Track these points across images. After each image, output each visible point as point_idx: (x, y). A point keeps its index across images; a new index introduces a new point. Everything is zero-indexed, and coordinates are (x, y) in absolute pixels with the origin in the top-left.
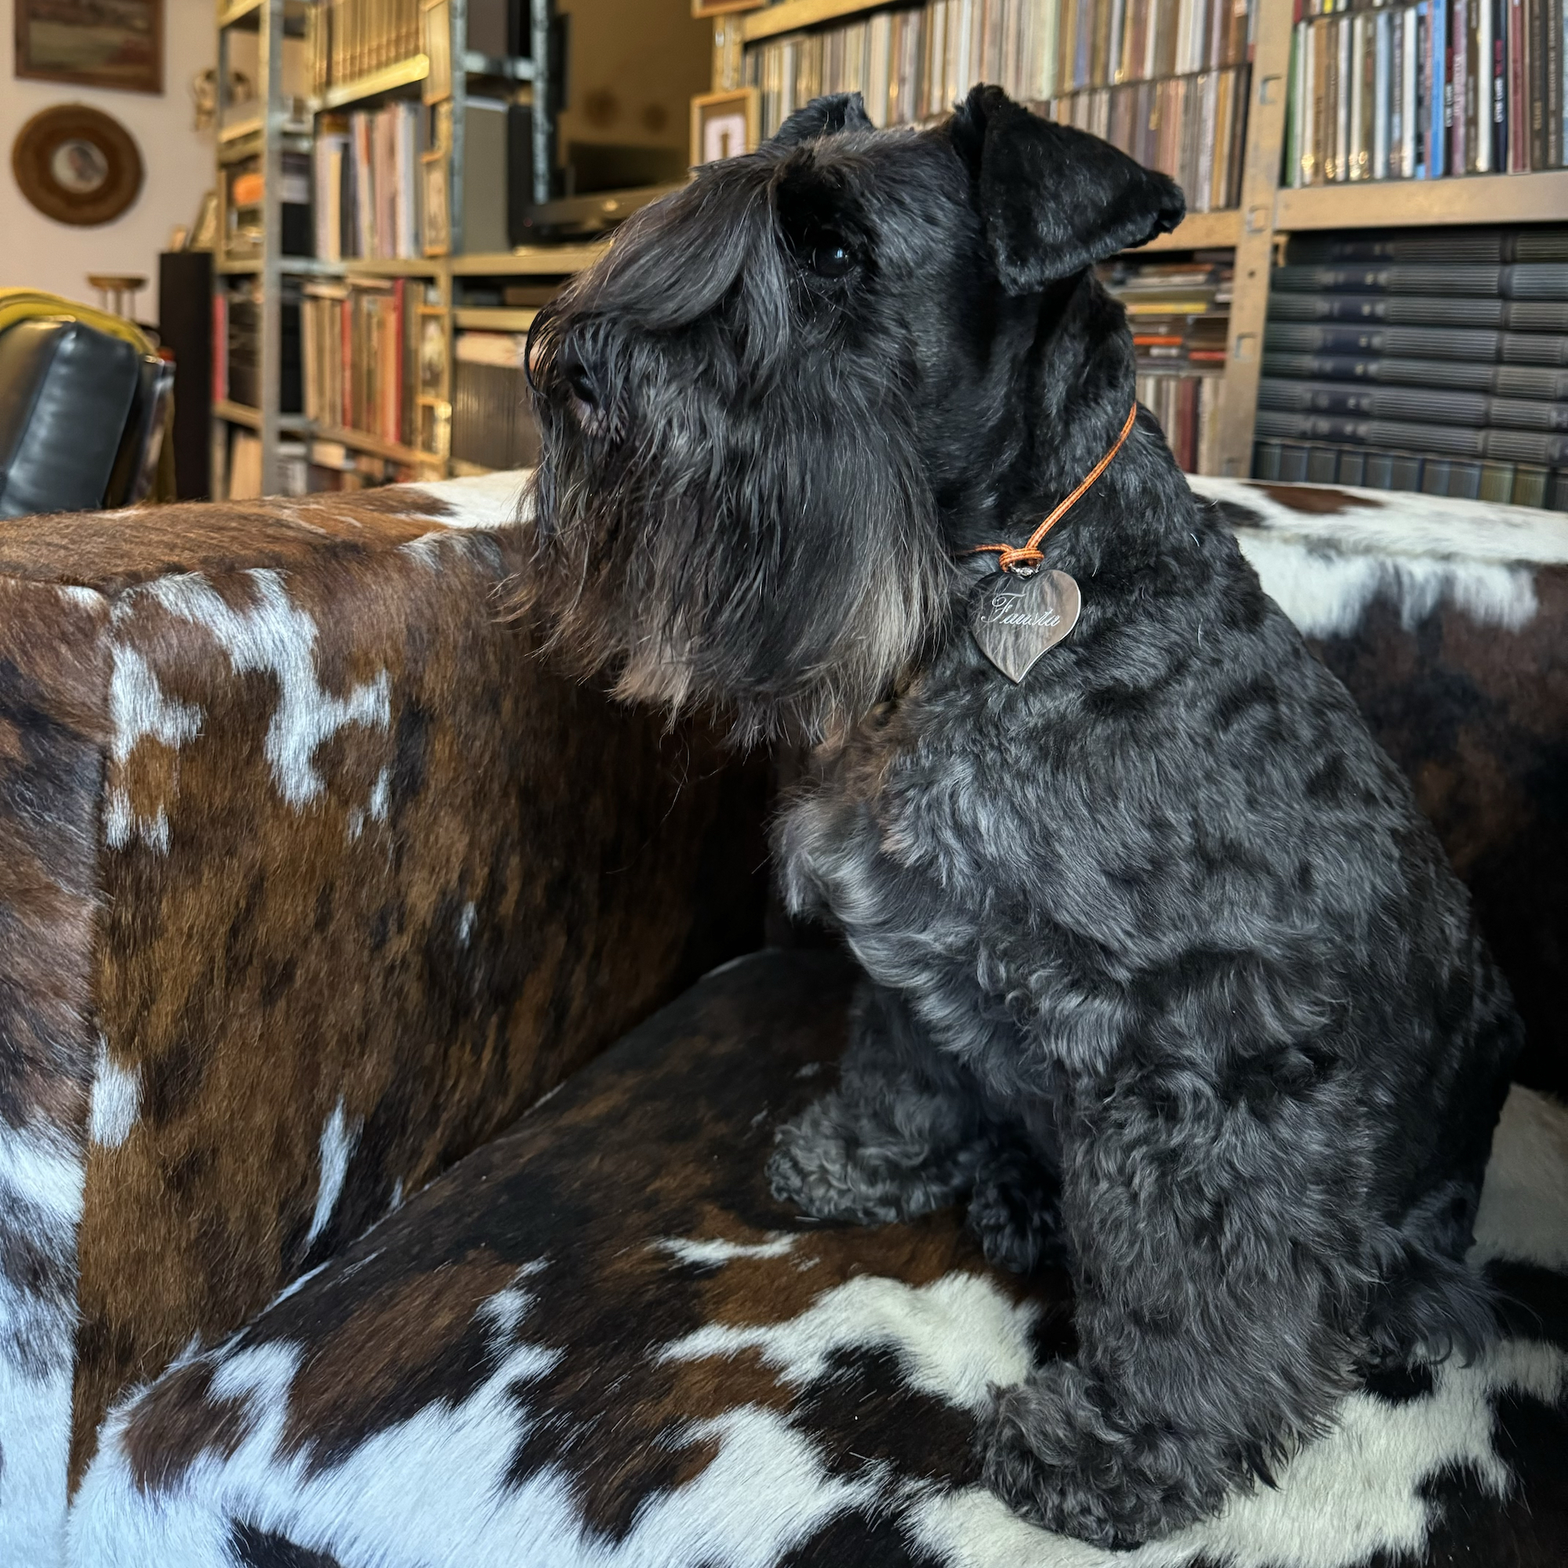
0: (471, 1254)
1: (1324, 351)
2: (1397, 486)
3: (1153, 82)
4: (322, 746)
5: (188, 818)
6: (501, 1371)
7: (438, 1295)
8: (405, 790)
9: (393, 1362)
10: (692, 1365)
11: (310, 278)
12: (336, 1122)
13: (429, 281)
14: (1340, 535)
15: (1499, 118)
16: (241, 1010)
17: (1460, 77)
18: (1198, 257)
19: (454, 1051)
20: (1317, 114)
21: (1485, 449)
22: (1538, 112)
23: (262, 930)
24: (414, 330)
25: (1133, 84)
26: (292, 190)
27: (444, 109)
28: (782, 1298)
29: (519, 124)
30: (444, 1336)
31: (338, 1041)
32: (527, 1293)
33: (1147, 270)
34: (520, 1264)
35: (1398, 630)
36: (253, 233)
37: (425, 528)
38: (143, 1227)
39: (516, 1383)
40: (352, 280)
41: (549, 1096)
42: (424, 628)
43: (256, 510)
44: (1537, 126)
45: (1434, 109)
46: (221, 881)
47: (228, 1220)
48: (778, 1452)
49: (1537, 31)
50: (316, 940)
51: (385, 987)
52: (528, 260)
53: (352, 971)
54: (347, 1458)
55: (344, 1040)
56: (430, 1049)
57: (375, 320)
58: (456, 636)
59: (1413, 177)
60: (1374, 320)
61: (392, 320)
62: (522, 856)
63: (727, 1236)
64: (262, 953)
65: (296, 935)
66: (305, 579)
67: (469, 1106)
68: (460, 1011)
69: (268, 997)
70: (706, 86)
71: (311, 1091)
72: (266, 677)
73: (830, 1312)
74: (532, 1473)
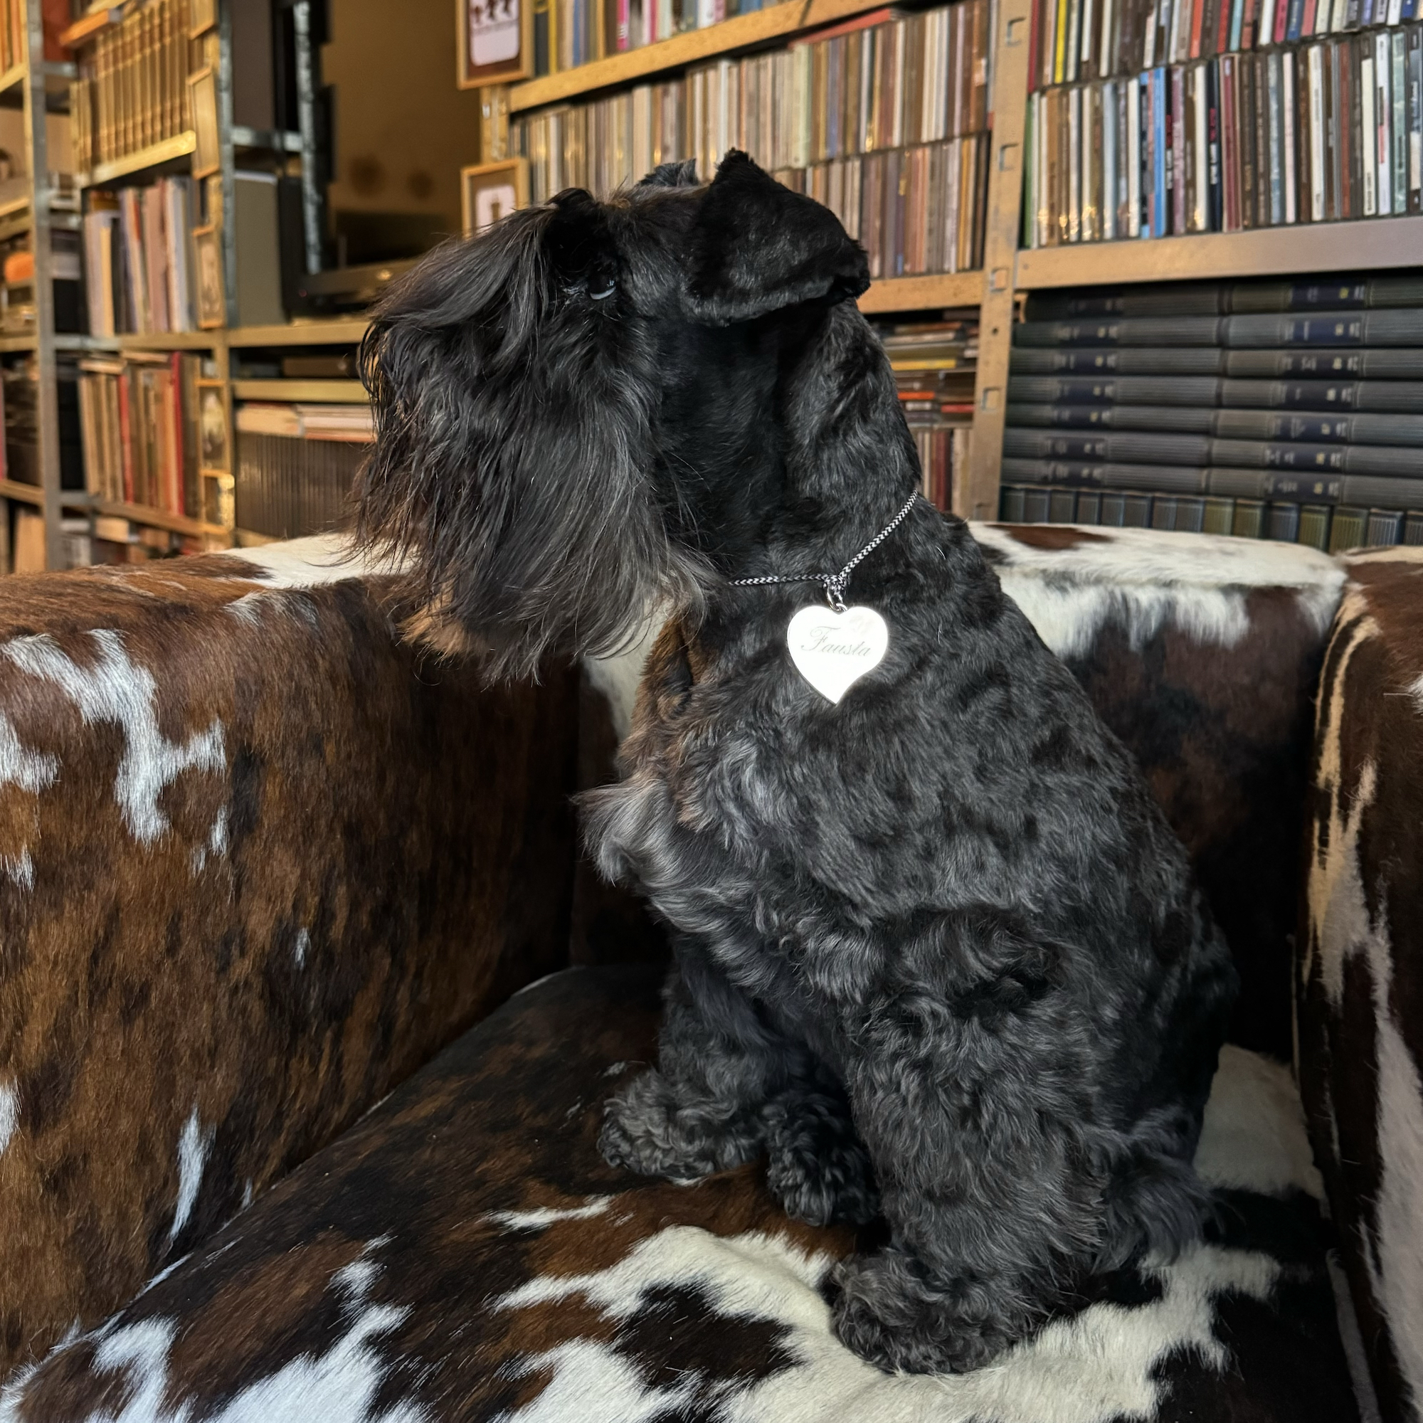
0: (321, 1236)
1: (1062, 401)
2: (1130, 522)
3: (901, 149)
4: (166, 789)
5: (50, 855)
6: (356, 1328)
7: (294, 1270)
8: (241, 829)
9: (259, 1327)
10: (525, 1311)
11: (86, 354)
12: (192, 1129)
13: (207, 354)
14: (1072, 568)
15: (1214, 181)
16: (104, 1029)
17: (1179, 143)
18: (947, 315)
19: (294, 1061)
20: (1051, 178)
21: (1207, 486)
22: (1248, 174)
23: (119, 957)
24: (193, 403)
25: (882, 151)
26: (63, 267)
27: (213, 183)
28: (601, 1250)
29: (289, 195)
30: (302, 1303)
31: (191, 1055)
32: (374, 1263)
33: (901, 329)
34: (366, 1241)
35: (1126, 651)
36: (25, 311)
37: (246, 589)
38: (25, 1225)
39: (371, 1336)
40: (126, 354)
41: (380, 1103)
42: (251, 681)
43: (86, 578)
44: (1248, 187)
45: (1156, 172)
46: (82, 914)
47: (100, 1217)
48: (604, 1373)
49: (1246, 99)
50: (168, 964)
51: (230, 1006)
52: (304, 331)
53: (201, 991)
54: (224, 1410)
55: (196, 1055)
56: (273, 1062)
57: (152, 394)
58: (280, 686)
59: (1139, 237)
60: (1106, 371)
61: (170, 392)
62: (349, 885)
63: (550, 1204)
64: (121, 977)
65: (150, 960)
66: (141, 638)
67: (309, 1113)
68: (298, 1026)
69: (127, 1017)
70: (476, 158)
71: (168, 1101)
72: (113, 727)
73: (645, 1259)
74: (390, 1408)
